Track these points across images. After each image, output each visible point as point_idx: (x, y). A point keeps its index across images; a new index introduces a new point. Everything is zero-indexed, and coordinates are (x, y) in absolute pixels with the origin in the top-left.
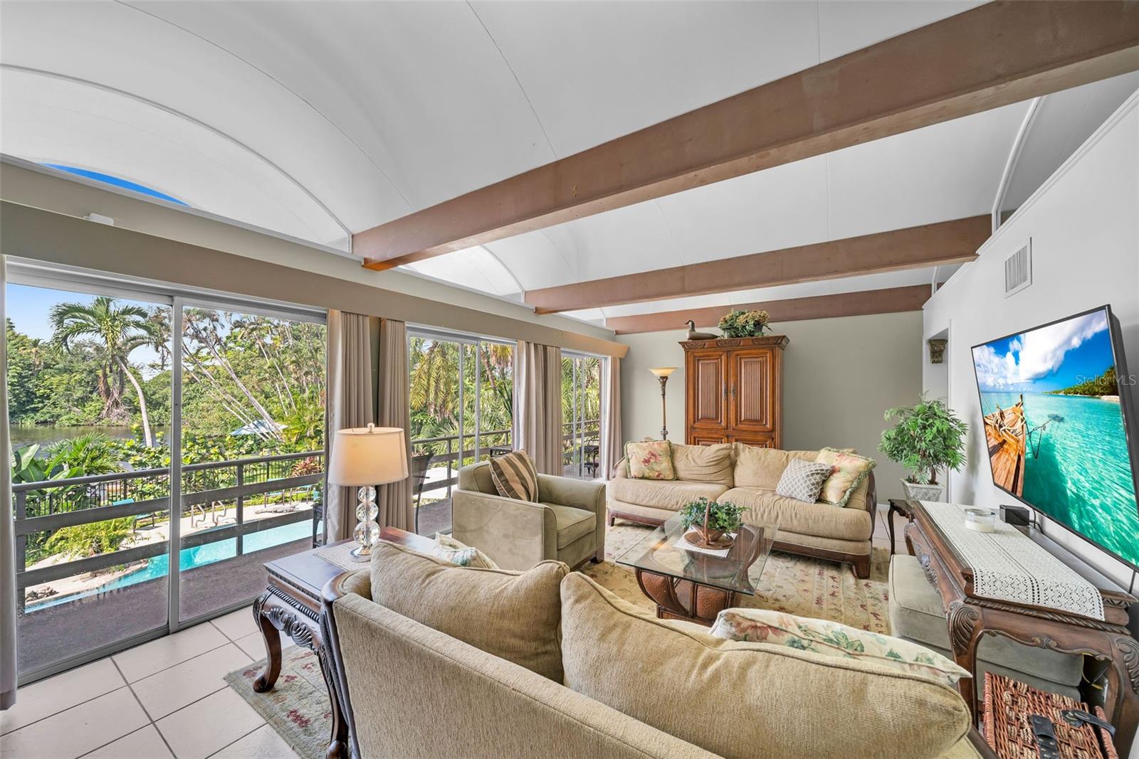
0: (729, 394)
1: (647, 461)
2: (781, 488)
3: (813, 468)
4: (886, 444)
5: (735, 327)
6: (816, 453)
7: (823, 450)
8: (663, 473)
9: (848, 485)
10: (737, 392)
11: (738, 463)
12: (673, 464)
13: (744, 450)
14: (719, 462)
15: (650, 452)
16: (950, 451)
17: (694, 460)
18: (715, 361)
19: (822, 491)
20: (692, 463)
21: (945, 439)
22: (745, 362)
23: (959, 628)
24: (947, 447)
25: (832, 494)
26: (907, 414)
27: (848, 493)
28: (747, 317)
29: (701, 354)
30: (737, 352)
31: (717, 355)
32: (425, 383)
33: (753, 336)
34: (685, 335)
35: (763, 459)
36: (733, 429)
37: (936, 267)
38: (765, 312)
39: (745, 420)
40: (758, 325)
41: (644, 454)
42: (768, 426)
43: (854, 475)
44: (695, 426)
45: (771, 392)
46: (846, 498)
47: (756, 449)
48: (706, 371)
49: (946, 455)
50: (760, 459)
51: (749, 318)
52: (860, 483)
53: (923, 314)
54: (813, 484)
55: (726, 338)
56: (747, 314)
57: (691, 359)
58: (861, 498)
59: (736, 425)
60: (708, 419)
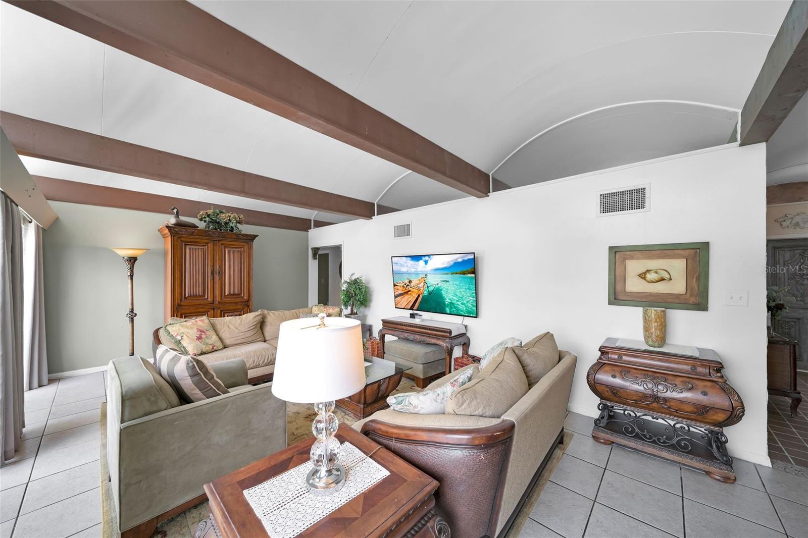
0: (215, 275)
1: (199, 338)
5: (218, 222)
8: (215, 344)
10: (222, 273)
12: (219, 335)
13: (268, 314)
15: (197, 329)
17: (236, 328)
18: (202, 247)
20: (235, 330)
22: (228, 251)
28: (228, 216)
30: (221, 242)
31: (204, 243)
33: (232, 231)
34: (170, 219)
36: (219, 303)
37: (317, 212)
39: (228, 295)
42: (245, 297)
44: (182, 304)
45: (248, 273)
53: (308, 234)
55: (209, 229)
57: (177, 242)
59: (221, 299)
60: (196, 296)
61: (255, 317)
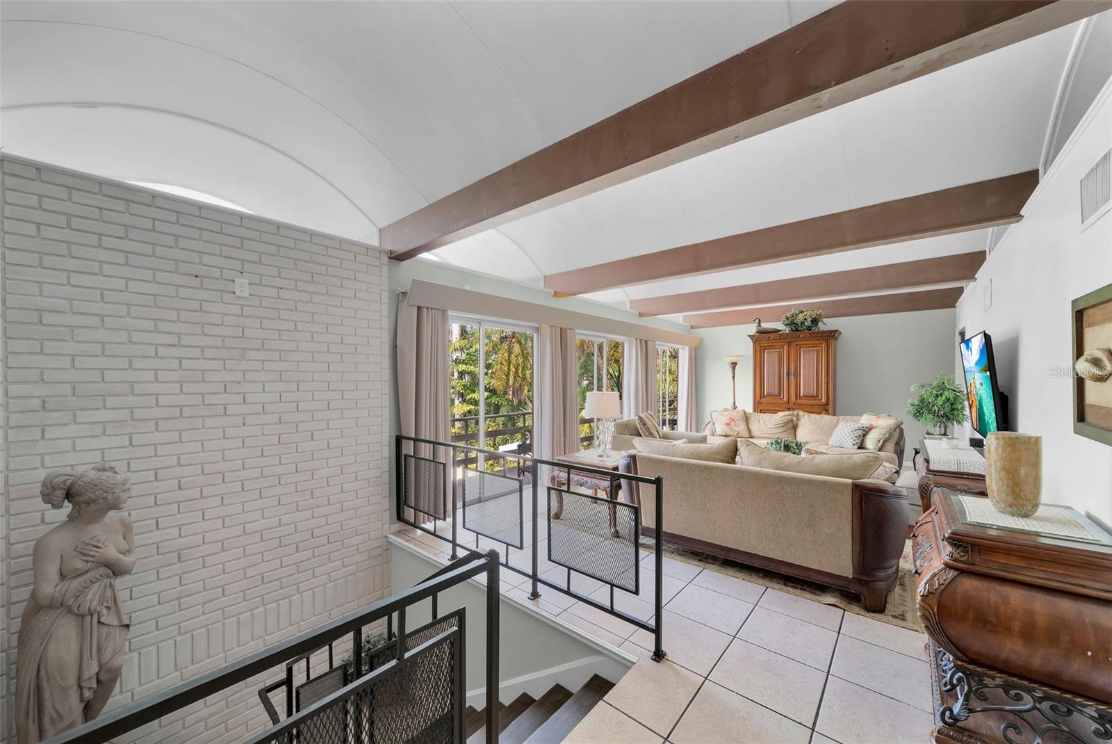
0: (790, 375)
1: (728, 424)
2: (832, 441)
3: (856, 426)
4: (911, 408)
5: (796, 324)
6: (859, 417)
7: (865, 415)
8: (741, 432)
9: (882, 436)
10: (797, 374)
11: (799, 425)
12: (748, 426)
13: (804, 415)
14: (784, 425)
15: (730, 418)
16: (955, 412)
17: (764, 423)
18: (778, 350)
19: (863, 441)
20: (764, 425)
21: (952, 404)
22: (803, 351)
23: (923, 486)
24: (953, 410)
25: (871, 442)
26: (927, 387)
27: (881, 442)
28: (805, 315)
29: (766, 345)
30: (796, 343)
31: (780, 345)
32: (506, 369)
33: (810, 330)
34: (752, 329)
35: (818, 422)
36: (794, 403)
38: (821, 311)
39: (803, 396)
40: (815, 321)
41: (726, 419)
42: (823, 400)
43: (886, 430)
44: (761, 401)
45: (826, 373)
46: (880, 445)
47: (813, 416)
48: (770, 358)
49: (953, 415)
50: (816, 422)
51: (809, 314)
52: (891, 435)
53: (956, 311)
54: (856, 437)
55: (787, 332)
56: (805, 313)
57: (758, 348)
58: (891, 446)
59: (796, 400)
60: (772, 395)
61: (784, 416)
